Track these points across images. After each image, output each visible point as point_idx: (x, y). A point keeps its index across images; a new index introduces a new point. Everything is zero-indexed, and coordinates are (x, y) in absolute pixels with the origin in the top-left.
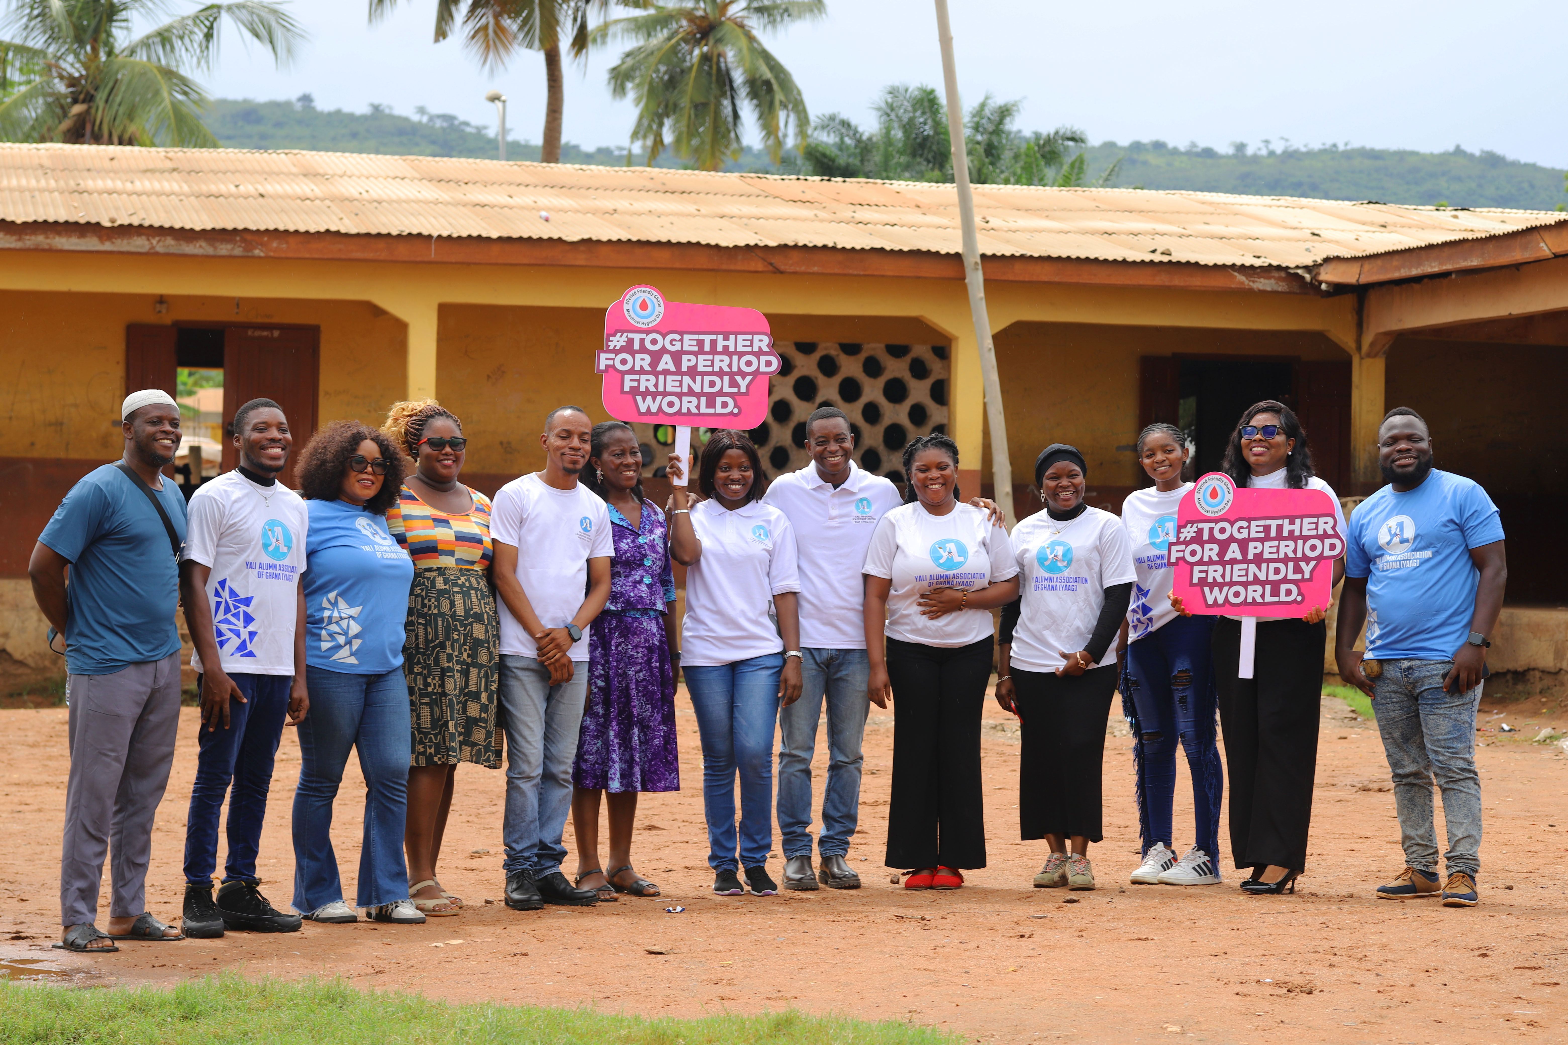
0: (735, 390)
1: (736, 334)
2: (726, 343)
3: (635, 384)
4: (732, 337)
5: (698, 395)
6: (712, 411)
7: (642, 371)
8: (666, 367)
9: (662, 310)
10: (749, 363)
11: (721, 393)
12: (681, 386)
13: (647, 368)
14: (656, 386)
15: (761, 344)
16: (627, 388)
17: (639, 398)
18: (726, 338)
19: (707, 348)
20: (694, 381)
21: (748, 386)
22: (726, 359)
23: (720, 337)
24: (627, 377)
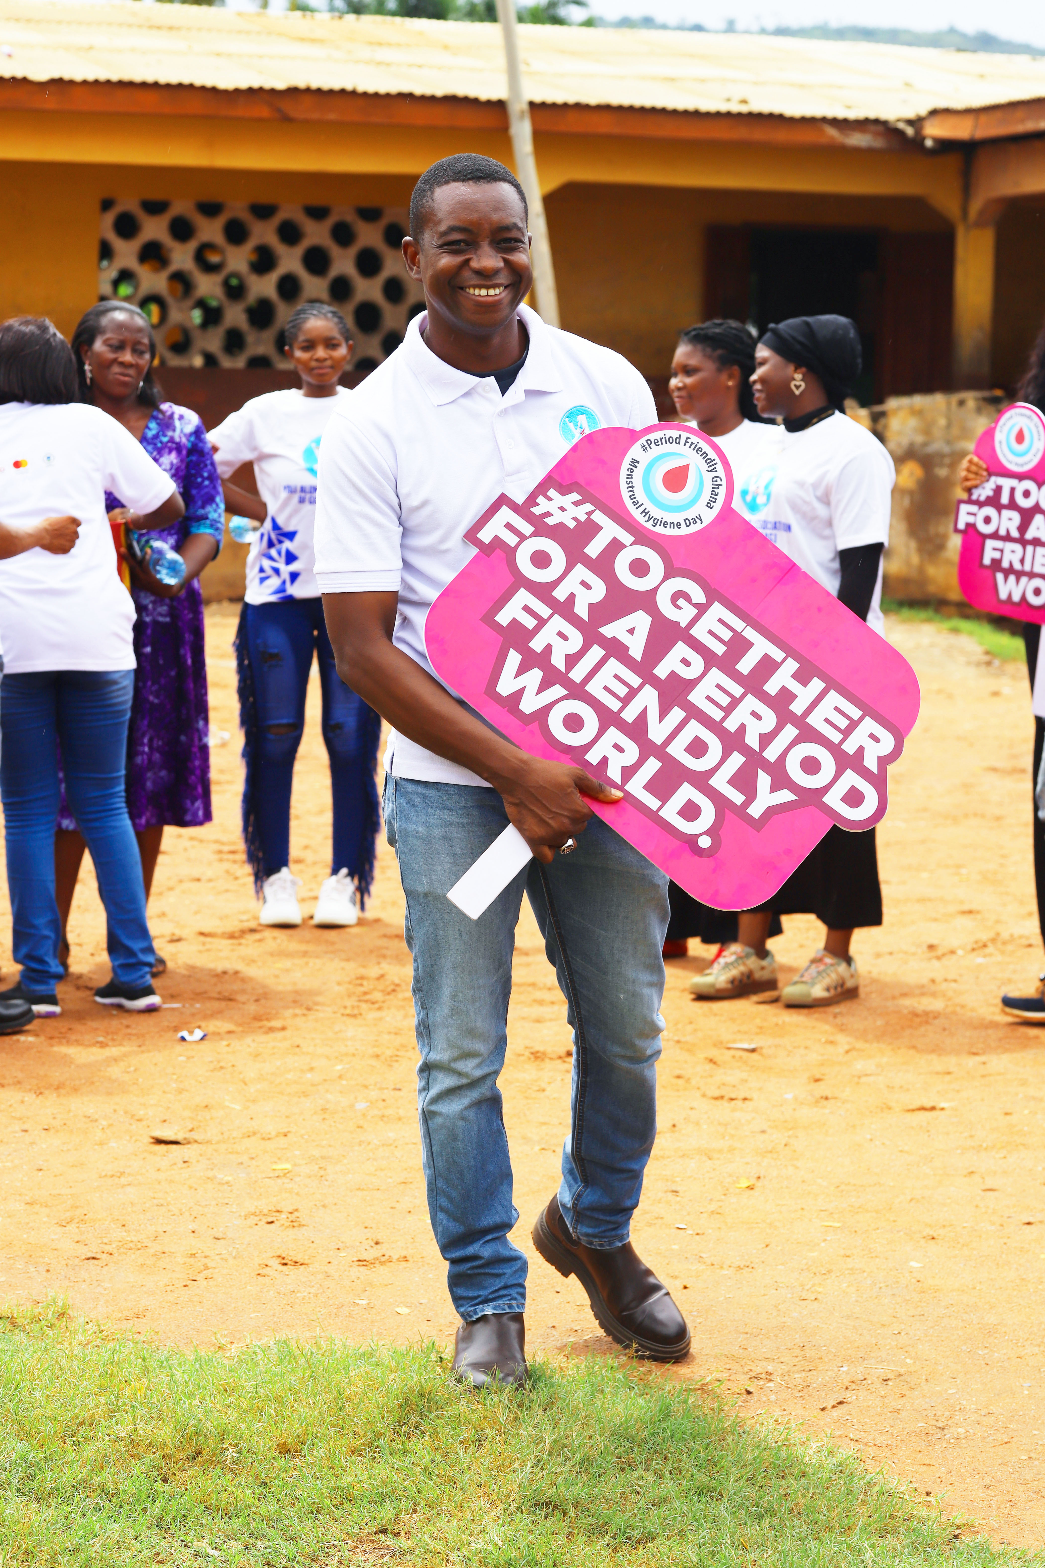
0: (737, 798)
1: (831, 684)
2: (794, 686)
3: (530, 623)
4: (817, 685)
5: (648, 749)
6: (652, 802)
7: (565, 609)
8: (625, 639)
9: (709, 516)
10: (811, 765)
11: (701, 781)
12: (626, 701)
13: (582, 610)
14: (572, 660)
15: (869, 744)
16: (503, 618)
17: (514, 659)
18: (802, 677)
19: (745, 666)
20: (663, 713)
21: (771, 812)
22: (770, 719)
23: (792, 665)
24: (523, 597)
